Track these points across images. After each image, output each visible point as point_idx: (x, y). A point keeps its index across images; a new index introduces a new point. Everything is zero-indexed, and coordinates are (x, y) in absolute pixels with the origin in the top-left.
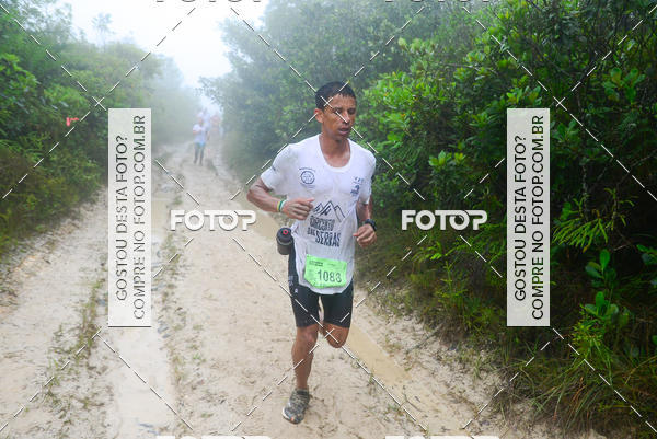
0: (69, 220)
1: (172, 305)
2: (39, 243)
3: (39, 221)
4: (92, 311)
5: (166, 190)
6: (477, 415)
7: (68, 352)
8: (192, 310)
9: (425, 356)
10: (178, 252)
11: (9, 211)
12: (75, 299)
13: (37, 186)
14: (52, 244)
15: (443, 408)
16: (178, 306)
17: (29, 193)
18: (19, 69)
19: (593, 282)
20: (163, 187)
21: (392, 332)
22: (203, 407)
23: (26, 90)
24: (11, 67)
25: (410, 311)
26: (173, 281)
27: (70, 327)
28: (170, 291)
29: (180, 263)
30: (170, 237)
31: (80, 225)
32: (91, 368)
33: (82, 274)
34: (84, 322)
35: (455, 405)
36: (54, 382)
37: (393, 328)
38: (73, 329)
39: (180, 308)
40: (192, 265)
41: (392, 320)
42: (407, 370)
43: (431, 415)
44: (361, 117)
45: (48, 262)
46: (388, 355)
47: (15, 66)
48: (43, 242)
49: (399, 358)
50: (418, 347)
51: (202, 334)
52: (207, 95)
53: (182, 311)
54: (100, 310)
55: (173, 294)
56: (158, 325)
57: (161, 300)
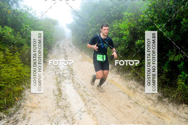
1: (75, 82)
5: (62, 53)
6: (154, 102)
7: (57, 95)
9: (139, 90)
10: (72, 69)
12: (54, 83)
15: (146, 102)
19: (180, 69)
20: (61, 52)
21: (129, 84)
22: (92, 106)
25: (132, 79)
26: (73, 76)
27: (55, 90)
29: (73, 72)
31: (47, 64)
32: (63, 99)
33: (52, 76)
34: (58, 88)
35: (148, 100)
36: (58, 103)
37: (129, 83)
41: (128, 81)
42: (134, 93)
43: (143, 103)
46: (128, 90)
49: (132, 90)
50: (136, 87)
52: (68, 28)
53: (78, 83)
54: (59, 85)
55: (74, 79)
56: (73, 87)
57: (72, 81)
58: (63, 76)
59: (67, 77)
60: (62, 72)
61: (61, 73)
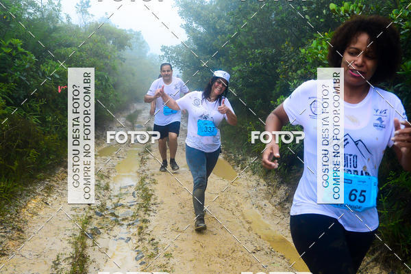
0: (62, 169)
1: (146, 237)
2: (39, 188)
3: (39, 171)
4: (82, 243)
8: (163, 241)
10: (150, 192)
11: (16, 164)
12: (69, 233)
13: (37, 142)
14: (49, 189)
16: (151, 237)
17: (32, 148)
18: (22, 50)
23: (27, 66)
24: (16, 49)
26: (147, 217)
27: (65, 256)
28: (144, 225)
29: (152, 201)
30: (143, 180)
33: (73, 213)
34: (76, 252)
38: (67, 258)
39: (153, 239)
40: (162, 203)
44: (299, 72)
45: (46, 203)
47: (19, 48)
48: (42, 187)
51: (172, 261)
53: (155, 241)
54: (89, 242)
55: (147, 227)
56: (135, 254)
57: (137, 233)
58: (113, 214)
59: (123, 220)
60: (115, 200)
61: (109, 204)
